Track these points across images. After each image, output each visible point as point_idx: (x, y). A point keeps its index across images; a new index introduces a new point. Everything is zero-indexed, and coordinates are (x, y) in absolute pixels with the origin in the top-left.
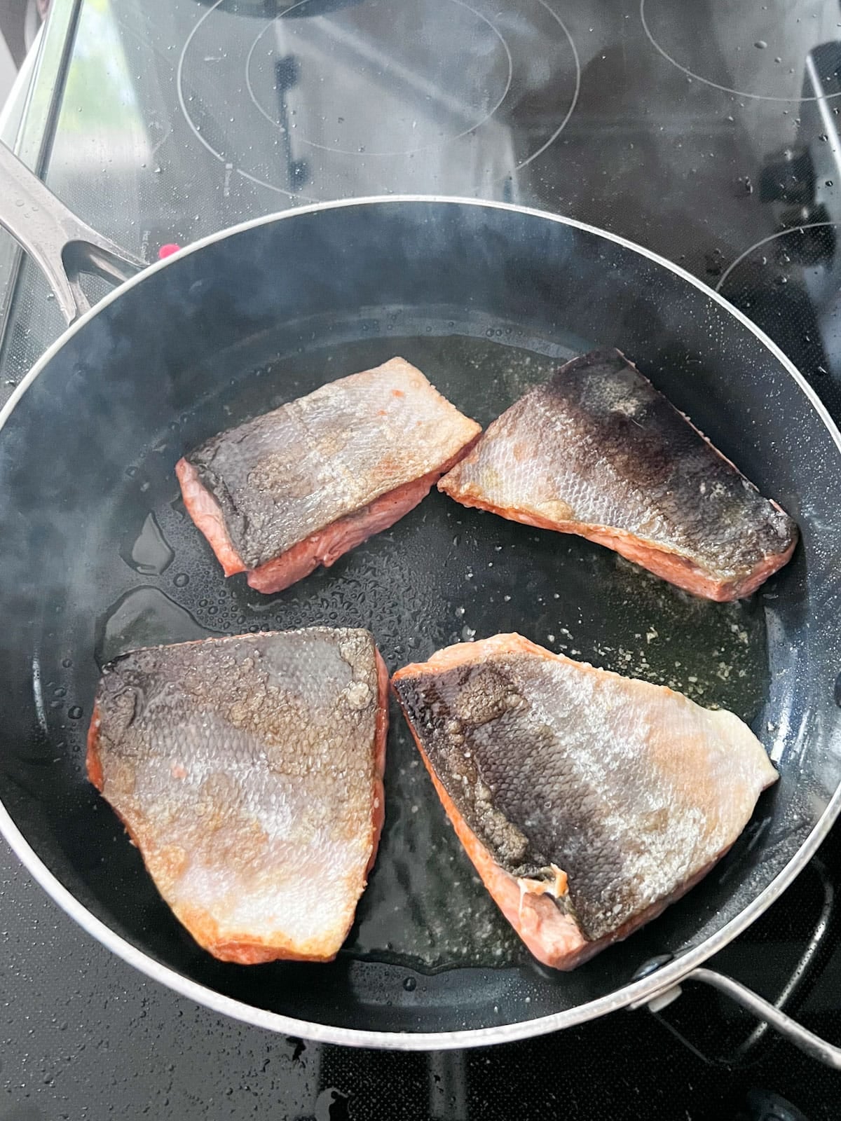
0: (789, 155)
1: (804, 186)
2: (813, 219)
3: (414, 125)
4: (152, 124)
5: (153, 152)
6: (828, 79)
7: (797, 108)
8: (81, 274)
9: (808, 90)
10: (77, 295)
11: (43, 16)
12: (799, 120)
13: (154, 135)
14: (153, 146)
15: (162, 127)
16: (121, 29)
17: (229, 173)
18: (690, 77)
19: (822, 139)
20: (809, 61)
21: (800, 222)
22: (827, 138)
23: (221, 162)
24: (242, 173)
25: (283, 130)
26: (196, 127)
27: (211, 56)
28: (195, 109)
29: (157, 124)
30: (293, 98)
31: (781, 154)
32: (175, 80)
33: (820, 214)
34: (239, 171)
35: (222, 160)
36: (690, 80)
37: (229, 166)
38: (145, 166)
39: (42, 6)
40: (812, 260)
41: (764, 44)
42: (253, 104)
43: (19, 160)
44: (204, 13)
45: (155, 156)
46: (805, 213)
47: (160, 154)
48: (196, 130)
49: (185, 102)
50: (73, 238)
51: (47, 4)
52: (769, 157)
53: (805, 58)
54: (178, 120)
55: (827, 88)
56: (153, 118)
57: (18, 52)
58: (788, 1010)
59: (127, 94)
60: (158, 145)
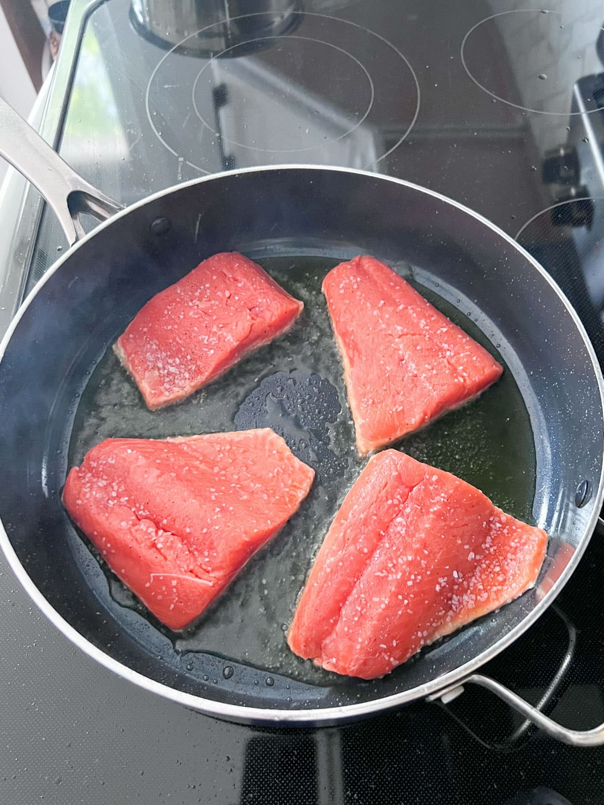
0: (562, 152)
1: (572, 172)
2: (578, 195)
3: (307, 132)
4: (129, 130)
5: (130, 149)
6: (589, 100)
7: (568, 119)
8: (80, 213)
9: (575, 108)
10: (77, 227)
11: (55, 58)
12: (569, 128)
13: (130, 139)
14: (130, 146)
15: (135, 133)
16: (107, 66)
17: (181, 163)
18: (495, 98)
19: (584, 141)
20: (576, 88)
21: (570, 197)
22: (588, 140)
23: (175, 156)
24: (190, 164)
25: (218, 135)
26: (159, 133)
27: (169, 85)
28: (158, 120)
29: (132, 131)
30: (223, 112)
31: (557, 151)
32: (144, 101)
33: (584, 192)
34: (187, 162)
35: (176, 155)
36: (495, 101)
37: (181, 159)
38: (124, 159)
39: (54, 50)
40: (578, 223)
41: (545, 76)
42: (198, 117)
43: (41, 138)
44: (164, 55)
45: (131, 152)
46: (573, 191)
47: (134, 151)
48: (158, 135)
49: (151, 116)
50: (75, 189)
51: (58, 50)
52: (548, 153)
53: (573, 86)
54: (146, 128)
55: (588, 107)
56: (129, 127)
57: (38, 82)
58: (546, 711)
59: (112, 110)
60: (133, 144)
